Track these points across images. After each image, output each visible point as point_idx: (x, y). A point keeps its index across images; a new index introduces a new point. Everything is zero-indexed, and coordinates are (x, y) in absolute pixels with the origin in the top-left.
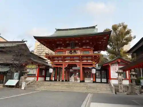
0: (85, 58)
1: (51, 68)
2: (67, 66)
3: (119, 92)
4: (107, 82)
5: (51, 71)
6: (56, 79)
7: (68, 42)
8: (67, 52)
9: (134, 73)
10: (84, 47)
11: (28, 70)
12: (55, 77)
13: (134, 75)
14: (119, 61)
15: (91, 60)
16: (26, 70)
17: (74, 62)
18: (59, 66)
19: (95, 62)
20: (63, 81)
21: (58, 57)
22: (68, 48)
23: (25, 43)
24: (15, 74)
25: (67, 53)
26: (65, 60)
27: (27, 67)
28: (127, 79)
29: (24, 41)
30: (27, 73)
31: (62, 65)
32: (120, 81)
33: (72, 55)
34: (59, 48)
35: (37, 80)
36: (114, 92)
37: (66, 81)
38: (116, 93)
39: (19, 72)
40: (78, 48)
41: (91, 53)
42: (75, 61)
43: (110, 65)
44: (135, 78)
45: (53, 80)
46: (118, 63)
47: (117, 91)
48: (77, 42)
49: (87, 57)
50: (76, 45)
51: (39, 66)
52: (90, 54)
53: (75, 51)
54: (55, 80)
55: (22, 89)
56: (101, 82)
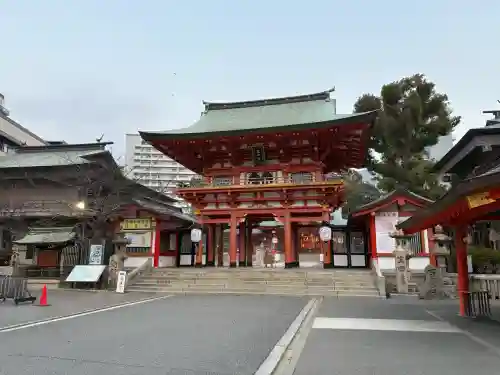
0: (299, 195)
1: (197, 226)
2: (243, 220)
3: (397, 293)
4: (368, 266)
5: (196, 235)
6: (211, 259)
7: (244, 147)
8: (242, 176)
9: (442, 237)
10: (296, 161)
11: (127, 236)
12: (207, 254)
13: (441, 244)
14: (401, 202)
15: (318, 200)
16: (123, 234)
17: (264, 207)
18: (218, 221)
19: (331, 205)
20: (233, 265)
21: (216, 194)
22: (246, 164)
23: (107, 148)
24: (94, 248)
25: (243, 182)
26: (239, 203)
27: (123, 225)
28: (425, 256)
29: (104, 144)
30: (124, 244)
31: (228, 217)
32: (401, 261)
33: (258, 186)
34: (217, 166)
35: (156, 263)
36: (383, 291)
37: (242, 264)
38: (388, 296)
39: (104, 241)
40: (275, 162)
41: (315, 179)
42: (269, 204)
43: (373, 214)
44: (444, 250)
45: (204, 263)
46: (399, 208)
47: (391, 289)
48: (272, 145)
49: (305, 190)
50: (270, 153)
51: (159, 221)
52: (314, 182)
53: (268, 175)
54: (210, 264)
55: (118, 290)
56: (349, 266)
